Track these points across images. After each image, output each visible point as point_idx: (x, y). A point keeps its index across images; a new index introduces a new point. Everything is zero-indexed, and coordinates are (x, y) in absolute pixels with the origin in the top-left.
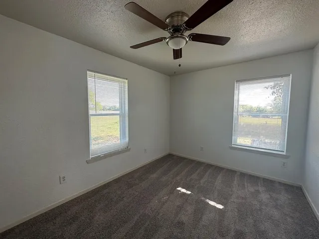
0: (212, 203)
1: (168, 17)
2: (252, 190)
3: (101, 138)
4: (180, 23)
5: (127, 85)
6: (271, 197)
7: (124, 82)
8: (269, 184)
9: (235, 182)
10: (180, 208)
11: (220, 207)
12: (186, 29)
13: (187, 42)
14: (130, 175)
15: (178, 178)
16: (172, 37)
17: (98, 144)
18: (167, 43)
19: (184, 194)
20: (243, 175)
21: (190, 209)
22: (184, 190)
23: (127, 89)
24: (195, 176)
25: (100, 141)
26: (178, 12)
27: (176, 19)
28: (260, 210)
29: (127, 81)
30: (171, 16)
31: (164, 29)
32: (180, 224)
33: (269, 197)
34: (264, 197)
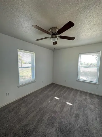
0: (68, 103)
1: (50, 29)
2: (84, 98)
3: (24, 76)
4: (55, 32)
5: (34, 55)
6: (91, 101)
7: (33, 54)
8: (91, 95)
9: (78, 95)
10: (55, 105)
11: (71, 104)
12: (58, 35)
13: (58, 39)
14: (36, 92)
15: (55, 93)
16: (52, 37)
17: (23, 79)
18: (50, 39)
19: (57, 99)
20: (81, 92)
21: (59, 105)
22: (57, 98)
23: (34, 57)
24: (62, 92)
25: (23, 77)
26: (54, 27)
27: (53, 30)
28: (86, 106)
29: (34, 53)
30: (52, 29)
31: (48, 34)
32: (55, 112)
33: (90, 100)
34: (89, 100)
